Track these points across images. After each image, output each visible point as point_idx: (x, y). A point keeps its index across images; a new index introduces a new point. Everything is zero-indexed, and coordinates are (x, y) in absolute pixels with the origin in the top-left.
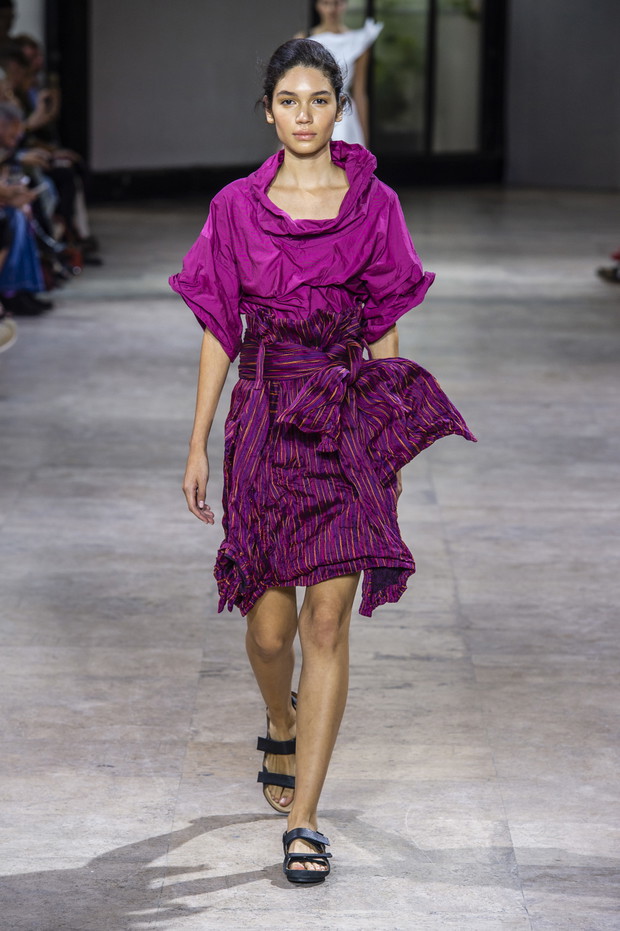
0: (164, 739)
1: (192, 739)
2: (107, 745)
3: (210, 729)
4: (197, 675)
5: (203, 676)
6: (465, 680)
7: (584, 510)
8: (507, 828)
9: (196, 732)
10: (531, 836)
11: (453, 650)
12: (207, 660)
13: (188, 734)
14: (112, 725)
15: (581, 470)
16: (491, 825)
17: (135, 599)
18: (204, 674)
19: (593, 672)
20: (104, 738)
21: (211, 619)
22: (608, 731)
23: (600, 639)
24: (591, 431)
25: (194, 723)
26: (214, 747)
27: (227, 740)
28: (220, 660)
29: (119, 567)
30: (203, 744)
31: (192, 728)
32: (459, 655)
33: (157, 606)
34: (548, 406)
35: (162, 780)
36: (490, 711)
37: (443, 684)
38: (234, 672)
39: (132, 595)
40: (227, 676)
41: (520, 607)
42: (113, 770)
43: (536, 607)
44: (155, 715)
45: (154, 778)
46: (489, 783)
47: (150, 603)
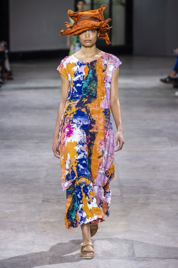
0: (31, 221)
1: (40, 221)
2: (14, 223)
3: (45, 218)
4: (41, 202)
5: (43, 202)
6: (121, 202)
7: (156, 151)
8: (133, 246)
9: (41, 219)
10: (140, 248)
11: (117, 193)
12: (44, 197)
13: (38, 219)
14: (16, 217)
15: (155, 139)
16: (128, 245)
17: (23, 179)
18: (43, 201)
19: (158, 199)
20: (13, 221)
21: (46, 185)
22: (163, 217)
23: (160, 189)
24: (158, 127)
25: (40, 216)
26: (46, 223)
27: (50, 221)
28: (48, 197)
29: (18, 169)
30: (43, 222)
31: (40, 217)
32: (119, 194)
33: (29, 181)
34: (145, 120)
35: (30, 233)
36: (128, 211)
37: (114, 203)
38: (52, 200)
39: (22, 178)
40: (50, 202)
41: (137, 180)
42: (16, 230)
43: (142, 180)
44: (28, 214)
45: (28, 233)
46: (127, 233)
47: (27, 180)
